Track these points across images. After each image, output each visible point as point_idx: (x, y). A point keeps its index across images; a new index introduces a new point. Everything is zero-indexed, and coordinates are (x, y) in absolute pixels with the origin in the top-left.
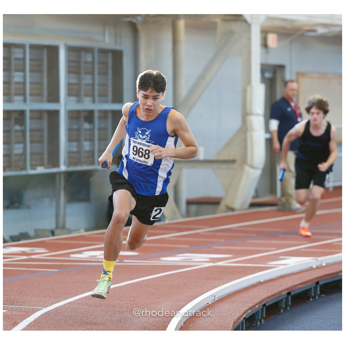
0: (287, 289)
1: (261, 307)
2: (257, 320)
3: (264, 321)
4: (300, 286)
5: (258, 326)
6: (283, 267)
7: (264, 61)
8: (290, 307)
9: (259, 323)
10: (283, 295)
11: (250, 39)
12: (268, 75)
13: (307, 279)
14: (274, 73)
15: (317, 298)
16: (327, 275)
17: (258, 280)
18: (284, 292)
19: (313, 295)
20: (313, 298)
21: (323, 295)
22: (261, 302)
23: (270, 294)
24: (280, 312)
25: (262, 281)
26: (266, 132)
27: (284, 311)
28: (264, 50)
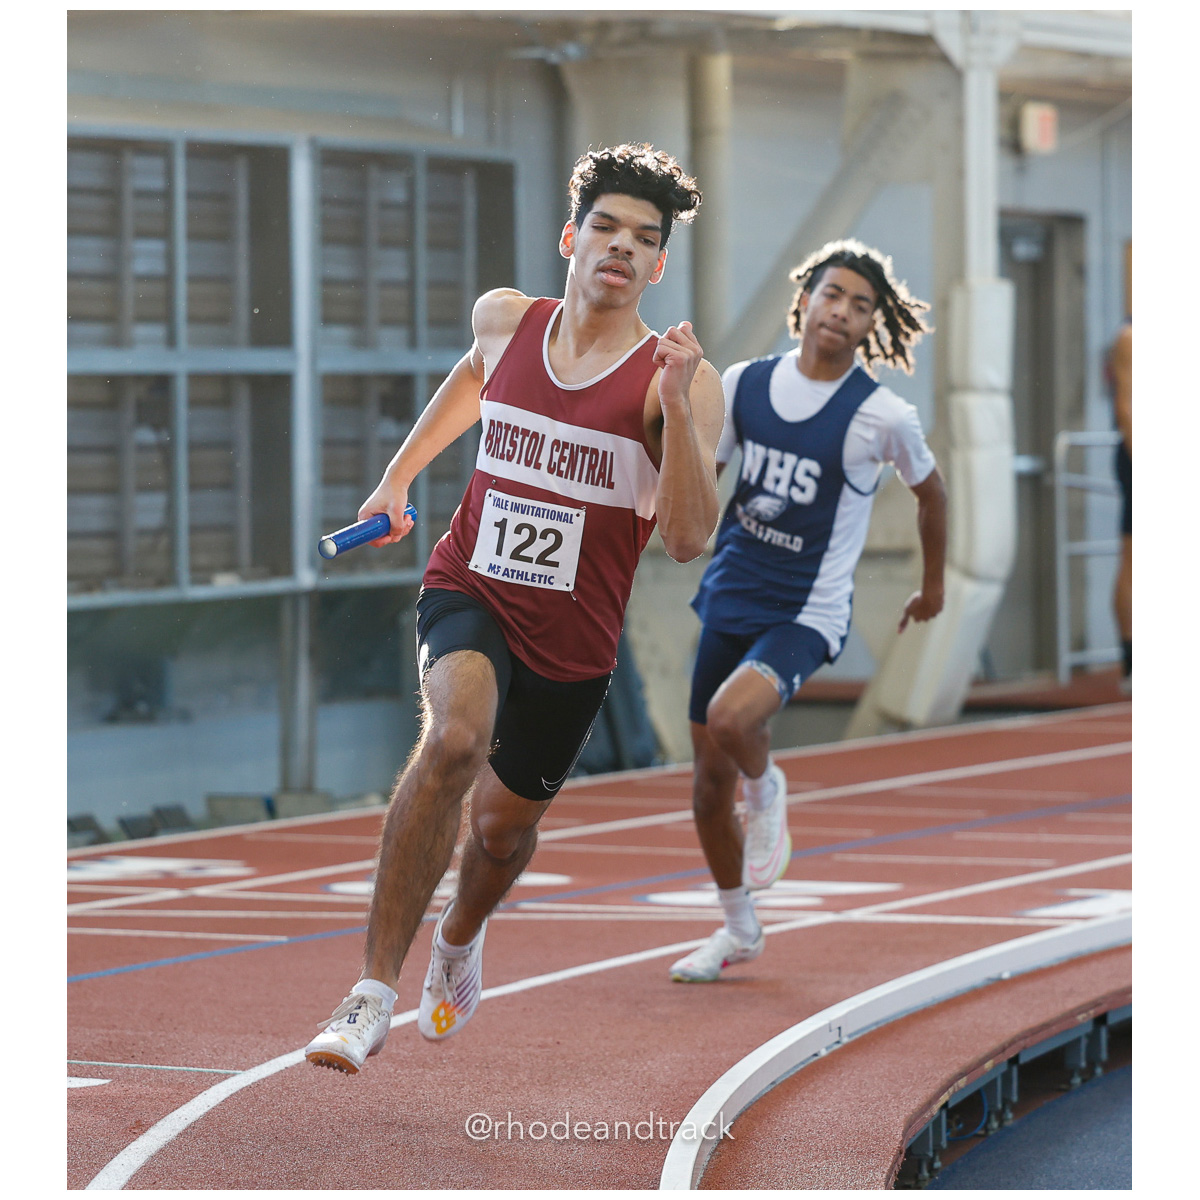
0: (1095, 1004)
1: (1004, 1068)
2: (989, 1113)
3: (1015, 1117)
5: (991, 1133)
6: (1078, 926)
7: (1010, 202)
8: (1106, 1066)
9: (995, 1125)
10: (1081, 1025)
11: (959, 122)
12: (1024, 250)
14: (1048, 242)
17: (992, 973)
18: (1084, 1015)
22: (1003, 1049)
23: (1034, 1021)
24: (1070, 1084)
25: (1006, 975)
26: (1020, 450)
27: (1084, 1081)
28: (1010, 163)
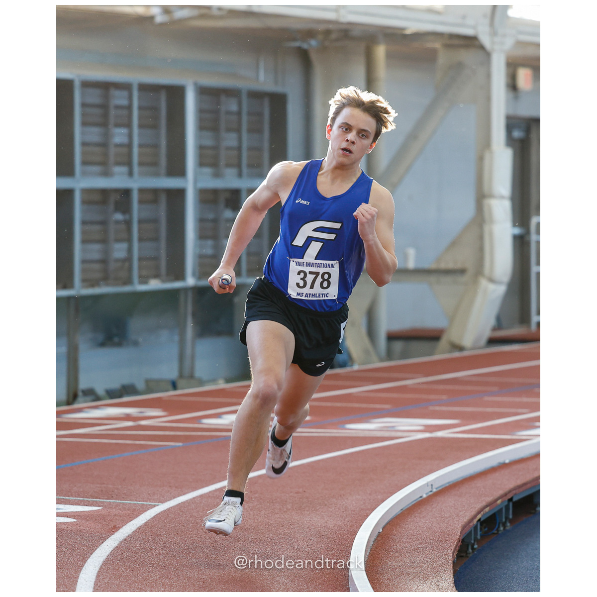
1: (506, 503)
2: (499, 523)
3: (510, 526)
5: (500, 532)
7: (512, 112)
9: (502, 528)
12: (517, 134)
14: (528, 130)
17: (501, 460)
22: (506, 494)
24: (536, 511)
25: (507, 461)
26: (514, 225)
28: (511, 95)
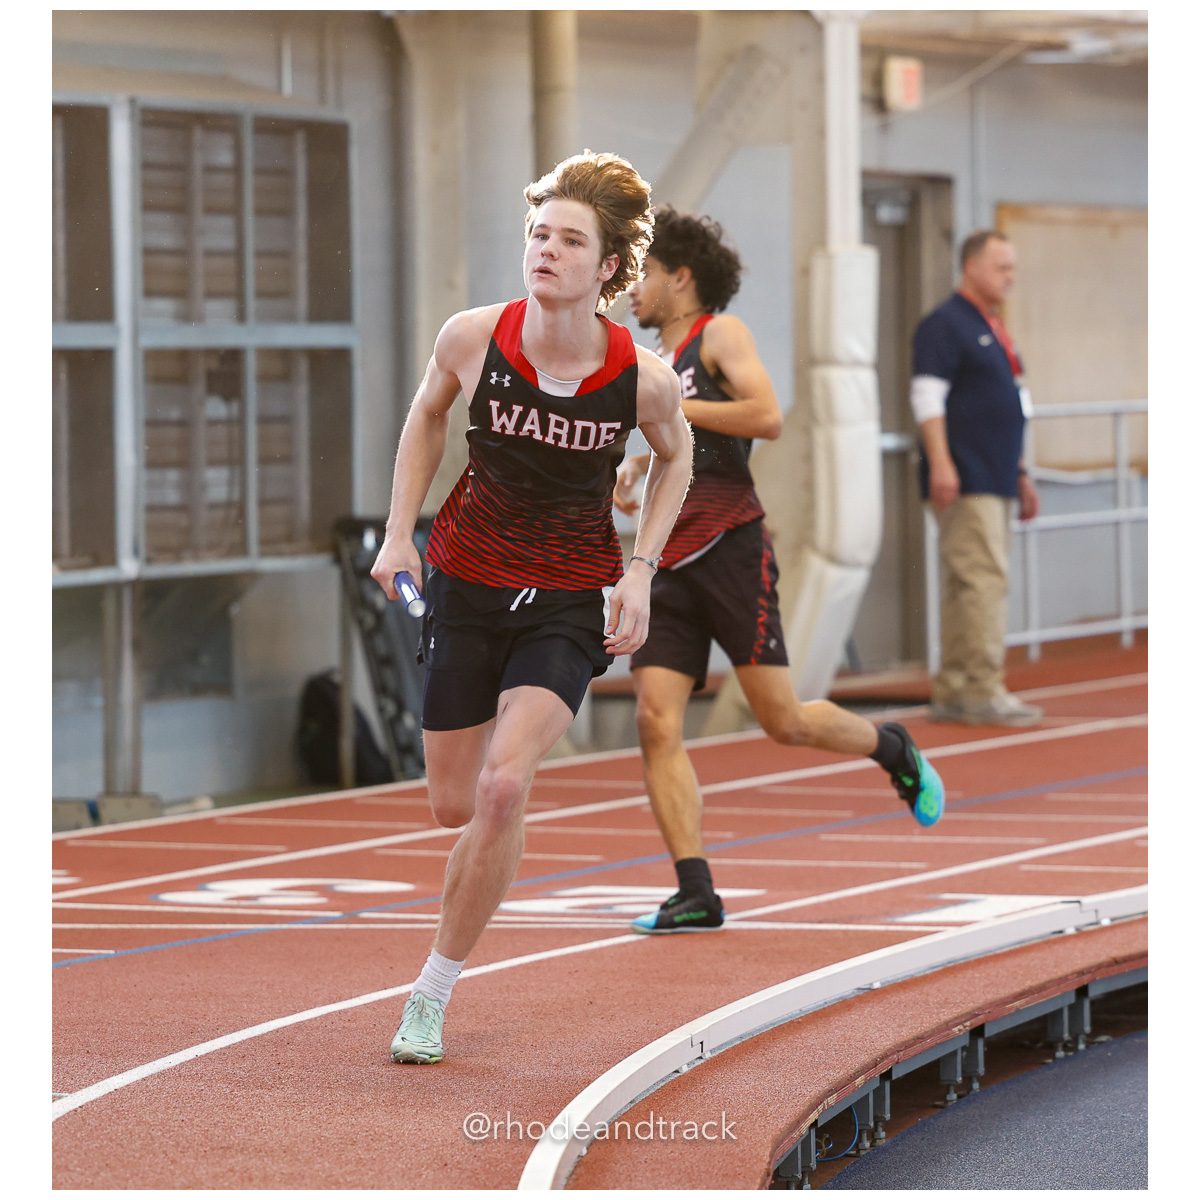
0: (972, 1015)
1: (876, 1084)
2: (861, 1132)
3: (886, 1138)
4: (1017, 1004)
5: (863, 1153)
6: (952, 932)
7: (873, 164)
8: (983, 1081)
9: (867, 1144)
10: (957, 1037)
11: (820, 78)
12: (887, 213)
13: (1043, 978)
14: (913, 205)
15: (1082, 1046)
16: (1116, 962)
17: (863, 983)
18: (960, 1027)
19: (1066, 1036)
20: (1066, 1048)
21: (1104, 1038)
22: (875, 1064)
23: (907, 1034)
24: (946, 1102)
25: (877, 985)
26: (885, 428)
27: (959, 1097)
28: (874, 121)
